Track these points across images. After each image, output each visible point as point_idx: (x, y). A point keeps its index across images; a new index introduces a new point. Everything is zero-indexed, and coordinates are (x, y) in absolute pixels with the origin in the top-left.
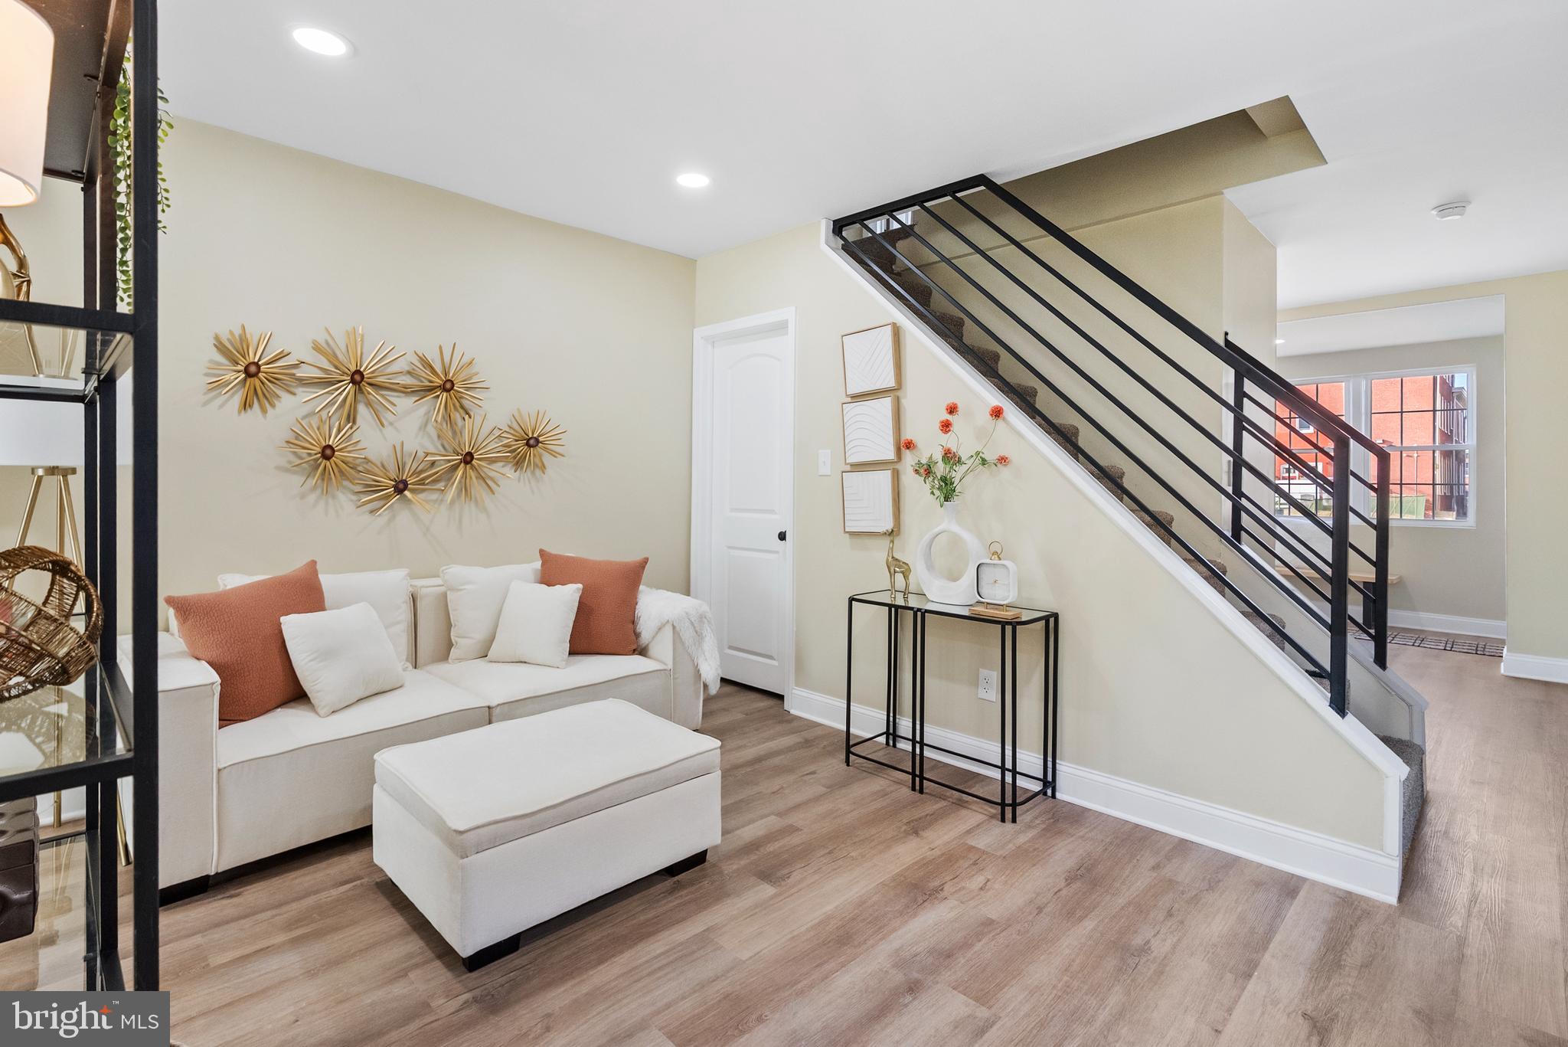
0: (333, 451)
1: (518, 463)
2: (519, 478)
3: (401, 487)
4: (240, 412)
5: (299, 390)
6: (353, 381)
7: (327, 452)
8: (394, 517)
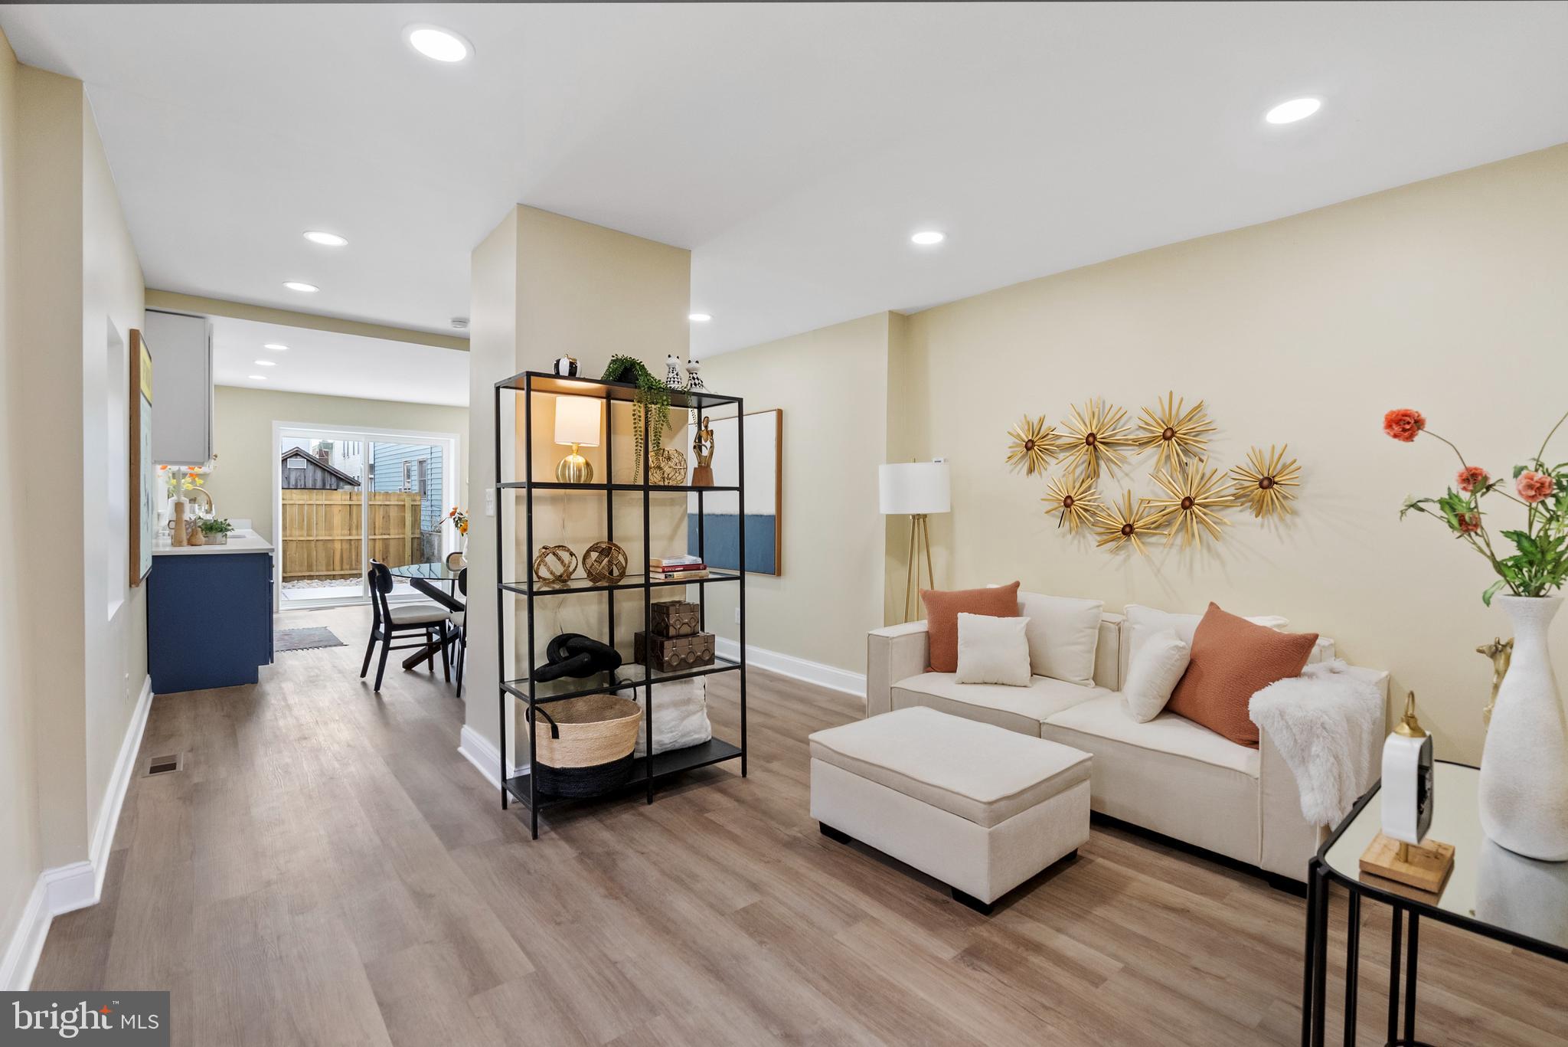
0: (1073, 501)
1: (1260, 508)
2: (1262, 526)
3: (1128, 530)
4: (1028, 474)
5: (1062, 456)
6: (1088, 443)
7: (1068, 502)
8: (1129, 557)
